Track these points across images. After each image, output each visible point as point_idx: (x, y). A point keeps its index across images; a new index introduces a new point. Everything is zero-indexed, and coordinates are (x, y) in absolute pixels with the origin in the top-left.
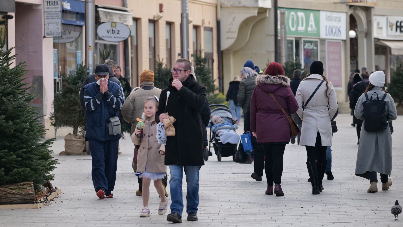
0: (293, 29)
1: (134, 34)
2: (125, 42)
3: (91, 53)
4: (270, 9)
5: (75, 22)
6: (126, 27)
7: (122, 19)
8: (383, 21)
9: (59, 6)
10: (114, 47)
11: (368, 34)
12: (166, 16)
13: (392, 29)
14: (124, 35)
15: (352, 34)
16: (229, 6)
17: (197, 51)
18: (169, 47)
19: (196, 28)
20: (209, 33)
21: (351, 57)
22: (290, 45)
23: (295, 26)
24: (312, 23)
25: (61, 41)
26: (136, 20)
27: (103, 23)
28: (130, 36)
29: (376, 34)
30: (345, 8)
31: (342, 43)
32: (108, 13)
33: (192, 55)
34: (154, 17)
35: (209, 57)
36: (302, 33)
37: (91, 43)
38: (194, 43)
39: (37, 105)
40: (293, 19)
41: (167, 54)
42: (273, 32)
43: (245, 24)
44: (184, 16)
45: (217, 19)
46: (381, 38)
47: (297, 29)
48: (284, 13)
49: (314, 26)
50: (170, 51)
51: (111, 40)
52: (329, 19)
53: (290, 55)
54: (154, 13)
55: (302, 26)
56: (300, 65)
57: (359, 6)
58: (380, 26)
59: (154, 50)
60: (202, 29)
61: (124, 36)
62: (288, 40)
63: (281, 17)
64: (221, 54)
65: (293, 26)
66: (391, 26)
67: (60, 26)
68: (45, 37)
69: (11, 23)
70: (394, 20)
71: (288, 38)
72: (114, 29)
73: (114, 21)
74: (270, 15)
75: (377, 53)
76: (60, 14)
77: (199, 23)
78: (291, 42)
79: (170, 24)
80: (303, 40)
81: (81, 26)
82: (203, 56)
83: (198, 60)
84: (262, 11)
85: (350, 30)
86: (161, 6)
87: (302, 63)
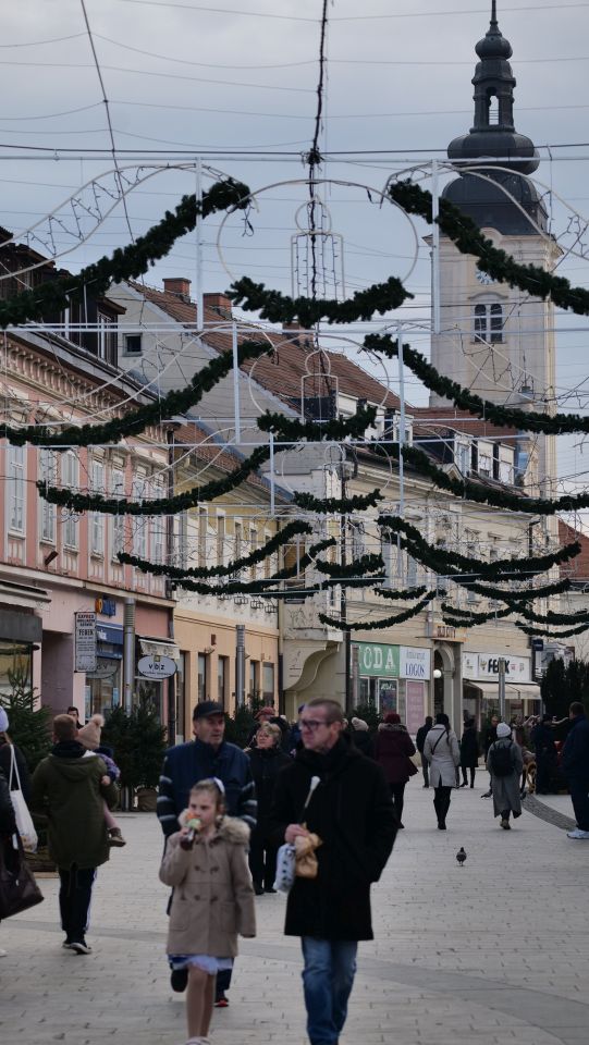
0: (368, 667)
1: (180, 669)
2: (171, 679)
3: (129, 693)
4: (341, 643)
6: (172, 661)
7: (167, 652)
8: (473, 659)
9: (94, 636)
10: (157, 685)
11: (456, 674)
12: (219, 650)
13: (484, 669)
14: (170, 670)
15: (437, 673)
16: (293, 638)
17: (255, 691)
18: (222, 685)
19: (254, 663)
20: (269, 670)
21: (435, 701)
22: (364, 685)
23: (370, 663)
24: (390, 659)
25: (95, 676)
26: (184, 653)
27: (145, 656)
28: (177, 671)
29: (465, 674)
30: (429, 643)
31: (425, 684)
32: (152, 644)
33: (249, 696)
34: (205, 650)
35: (269, 697)
36: (378, 672)
37: (129, 681)
38: (251, 682)
40: (368, 655)
41: (219, 693)
42: (344, 670)
43: (311, 660)
44: (240, 649)
45: (279, 654)
46: (471, 679)
47: (372, 666)
48: (357, 648)
49: (392, 663)
50: (223, 690)
51: (154, 676)
52: (410, 655)
53: (363, 697)
54: (205, 645)
55: (379, 663)
56: (375, 710)
57: (446, 642)
58: (470, 665)
59: (204, 688)
60: (261, 664)
61: (170, 673)
62: (361, 680)
63: (354, 652)
64: (283, 694)
65: (368, 664)
66: (483, 665)
67: (94, 659)
68: (76, 672)
69: (37, 655)
70: (486, 658)
71: (362, 677)
72: (158, 663)
73: (159, 654)
74: (342, 650)
75: (465, 697)
76: (94, 645)
77: (258, 658)
78: (365, 682)
79: (223, 659)
80: (379, 679)
81: (119, 660)
82: (261, 697)
83: (256, 702)
84: (332, 645)
85: (436, 668)
86: (213, 637)
87: (378, 706)
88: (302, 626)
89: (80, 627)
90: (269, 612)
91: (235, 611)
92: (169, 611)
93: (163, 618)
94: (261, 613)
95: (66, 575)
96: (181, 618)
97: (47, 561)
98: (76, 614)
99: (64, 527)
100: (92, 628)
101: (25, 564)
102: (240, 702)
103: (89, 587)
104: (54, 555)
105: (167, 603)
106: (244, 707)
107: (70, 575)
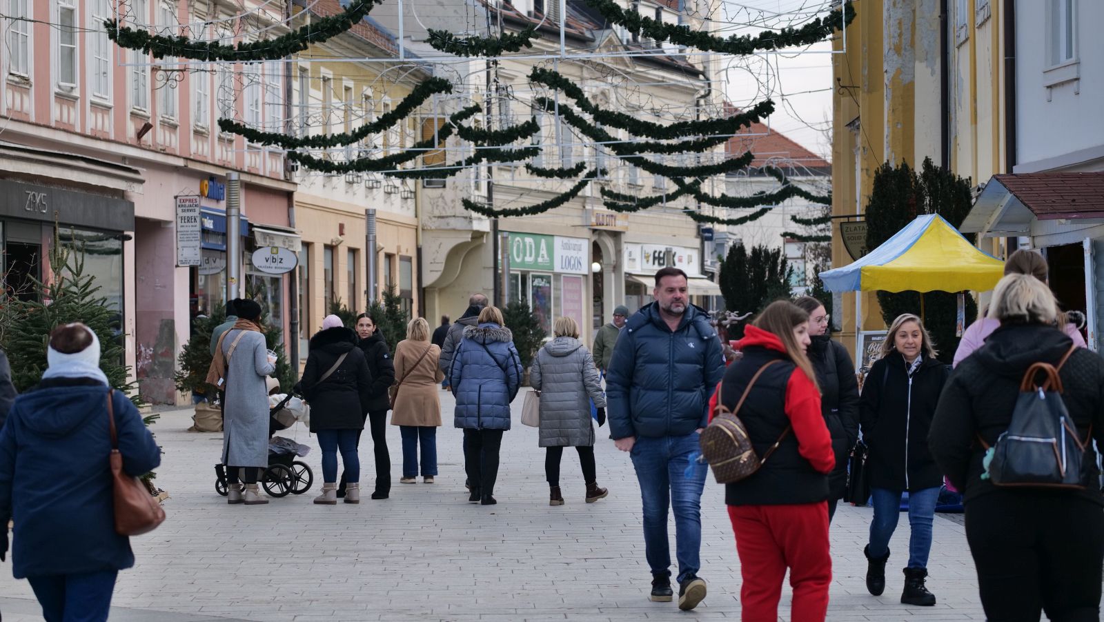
0: (518, 260)
1: (303, 263)
2: (292, 274)
3: (233, 288)
4: (488, 233)
5: (222, 246)
6: (292, 254)
7: (287, 243)
8: (636, 251)
9: (198, 224)
10: (275, 281)
11: (617, 267)
12: (348, 241)
13: (648, 261)
14: (289, 263)
15: (596, 267)
16: (433, 228)
17: (391, 288)
18: (352, 282)
19: (389, 257)
20: (407, 264)
21: (594, 298)
22: (514, 281)
23: (521, 255)
24: (543, 251)
26: (307, 245)
27: (260, 247)
28: (299, 265)
29: (627, 267)
30: (587, 233)
31: (583, 279)
32: (268, 234)
33: (382, 292)
34: (332, 241)
35: (407, 294)
36: (529, 266)
37: (234, 273)
38: (386, 277)
39: (167, 360)
40: (518, 247)
41: (349, 291)
42: (492, 264)
43: (455, 252)
44: (369, 240)
45: (417, 246)
46: (633, 273)
47: (523, 259)
48: (507, 238)
49: (546, 256)
50: (353, 288)
51: (271, 270)
52: (566, 247)
53: (513, 295)
54: (331, 236)
55: (531, 255)
57: (605, 231)
58: (632, 257)
59: (331, 286)
60: (397, 259)
61: (288, 266)
62: (511, 275)
63: (503, 242)
64: (423, 292)
65: (518, 256)
66: (647, 257)
67: (198, 251)
68: (177, 266)
69: (129, 246)
70: (650, 249)
71: (512, 272)
72: (275, 256)
73: (276, 245)
74: (488, 241)
75: (628, 293)
76: (199, 235)
77: (393, 250)
78: (516, 276)
79: (353, 251)
80: (531, 274)
82: (397, 293)
83: (390, 299)
84: (478, 235)
85: (594, 261)
86: (341, 227)
87: (530, 304)
88: (444, 214)
89: (181, 214)
90: (406, 199)
91: (367, 197)
92: (289, 195)
93: (282, 203)
94: (396, 199)
95: (164, 152)
96: (303, 205)
97: (140, 135)
98: (176, 197)
99: (160, 94)
100: (196, 214)
101: (112, 137)
102: (372, 300)
103: (192, 166)
104: (147, 127)
105: (285, 187)
106: (376, 305)
107: (167, 151)
